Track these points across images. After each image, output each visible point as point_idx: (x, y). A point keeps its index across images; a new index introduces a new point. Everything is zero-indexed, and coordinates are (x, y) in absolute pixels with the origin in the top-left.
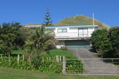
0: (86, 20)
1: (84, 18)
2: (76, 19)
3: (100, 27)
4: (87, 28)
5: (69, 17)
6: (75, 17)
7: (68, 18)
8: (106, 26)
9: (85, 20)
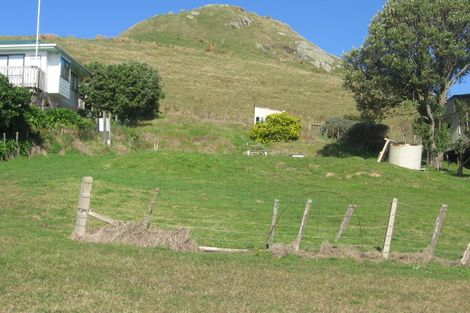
0: (236, 25)
1: (229, 19)
2: (195, 21)
3: (286, 53)
4: (21, 54)
5: (171, 13)
6: (194, 13)
7: (167, 16)
8: (310, 54)
9: (233, 27)
